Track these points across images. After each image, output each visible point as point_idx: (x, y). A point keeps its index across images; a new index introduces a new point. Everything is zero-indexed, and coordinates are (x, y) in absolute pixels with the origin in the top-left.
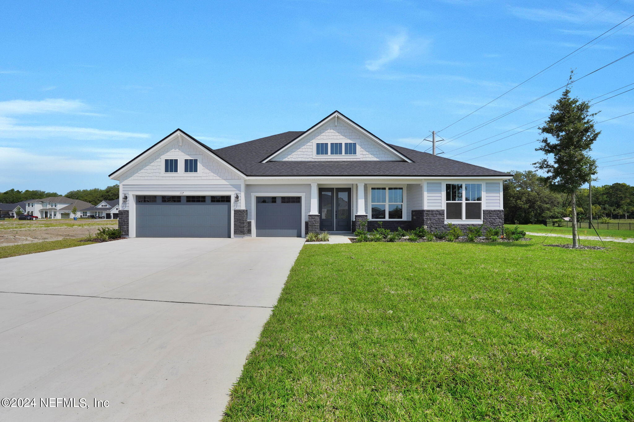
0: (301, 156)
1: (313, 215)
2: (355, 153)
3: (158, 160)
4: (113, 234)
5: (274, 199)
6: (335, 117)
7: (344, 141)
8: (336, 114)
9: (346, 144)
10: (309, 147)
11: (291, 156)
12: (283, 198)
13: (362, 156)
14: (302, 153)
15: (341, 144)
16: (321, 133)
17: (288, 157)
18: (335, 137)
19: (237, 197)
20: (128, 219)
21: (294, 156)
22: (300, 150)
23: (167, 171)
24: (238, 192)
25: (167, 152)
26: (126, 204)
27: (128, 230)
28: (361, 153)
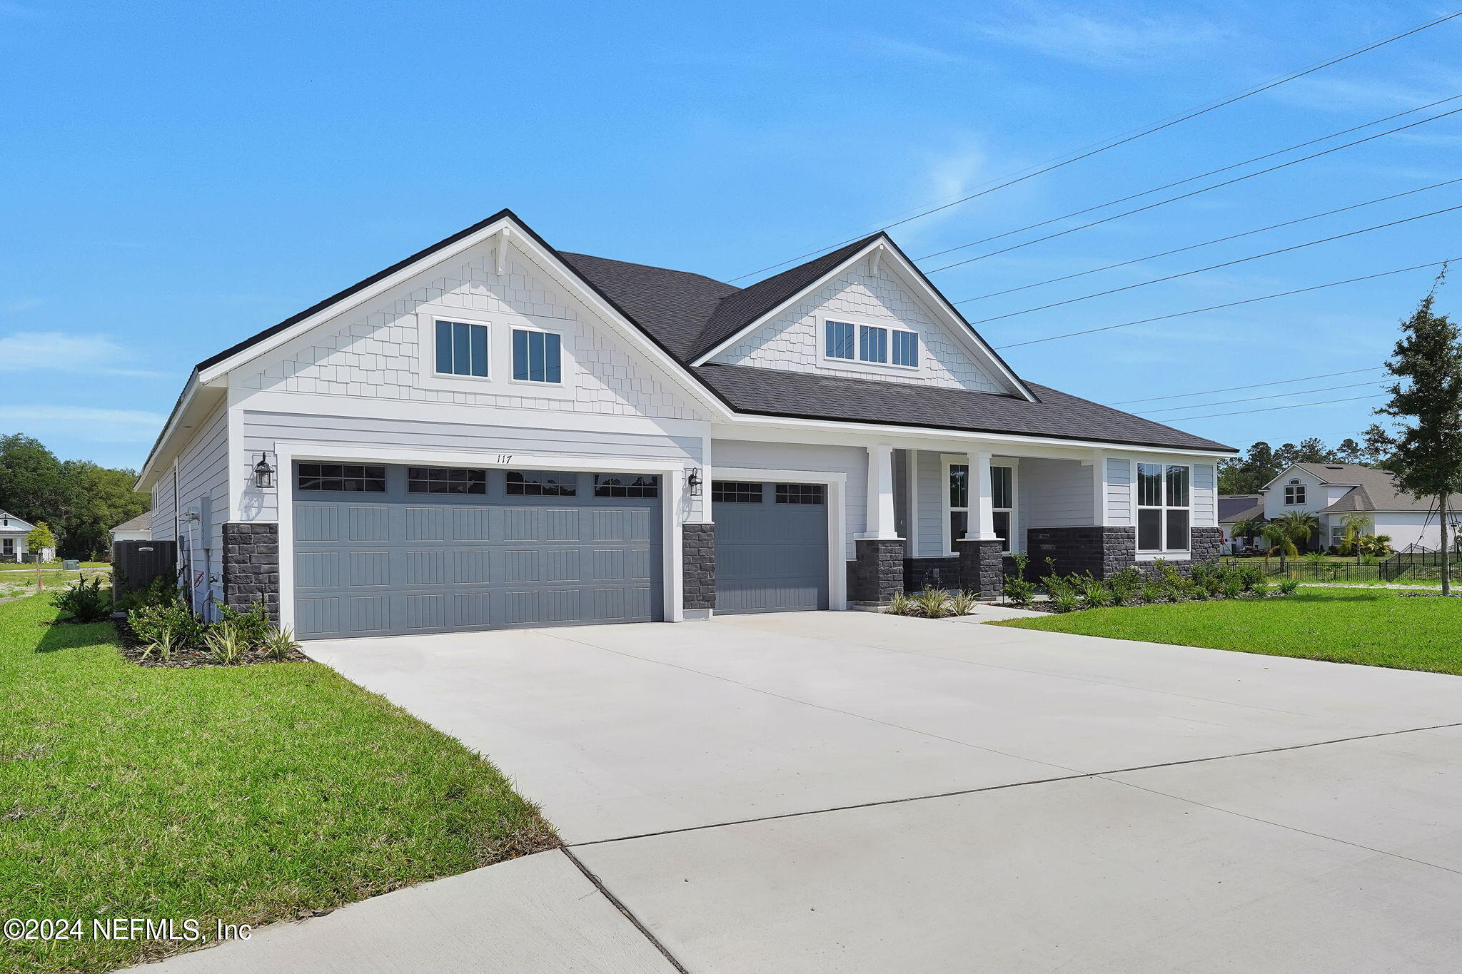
0: (787, 356)
1: (886, 541)
2: (914, 362)
5: (755, 491)
7: (892, 324)
8: (881, 242)
9: (895, 334)
10: (804, 329)
12: (781, 487)
14: (790, 347)
15: (883, 332)
16: (837, 291)
17: (753, 355)
18: (870, 310)
19: (691, 481)
20: (275, 563)
21: (769, 355)
22: (784, 336)
23: (442, 368)
24: (692, 464)
25: (442, 292)
26: (262, 495)
27: (278, 604)
28: (928, 363)
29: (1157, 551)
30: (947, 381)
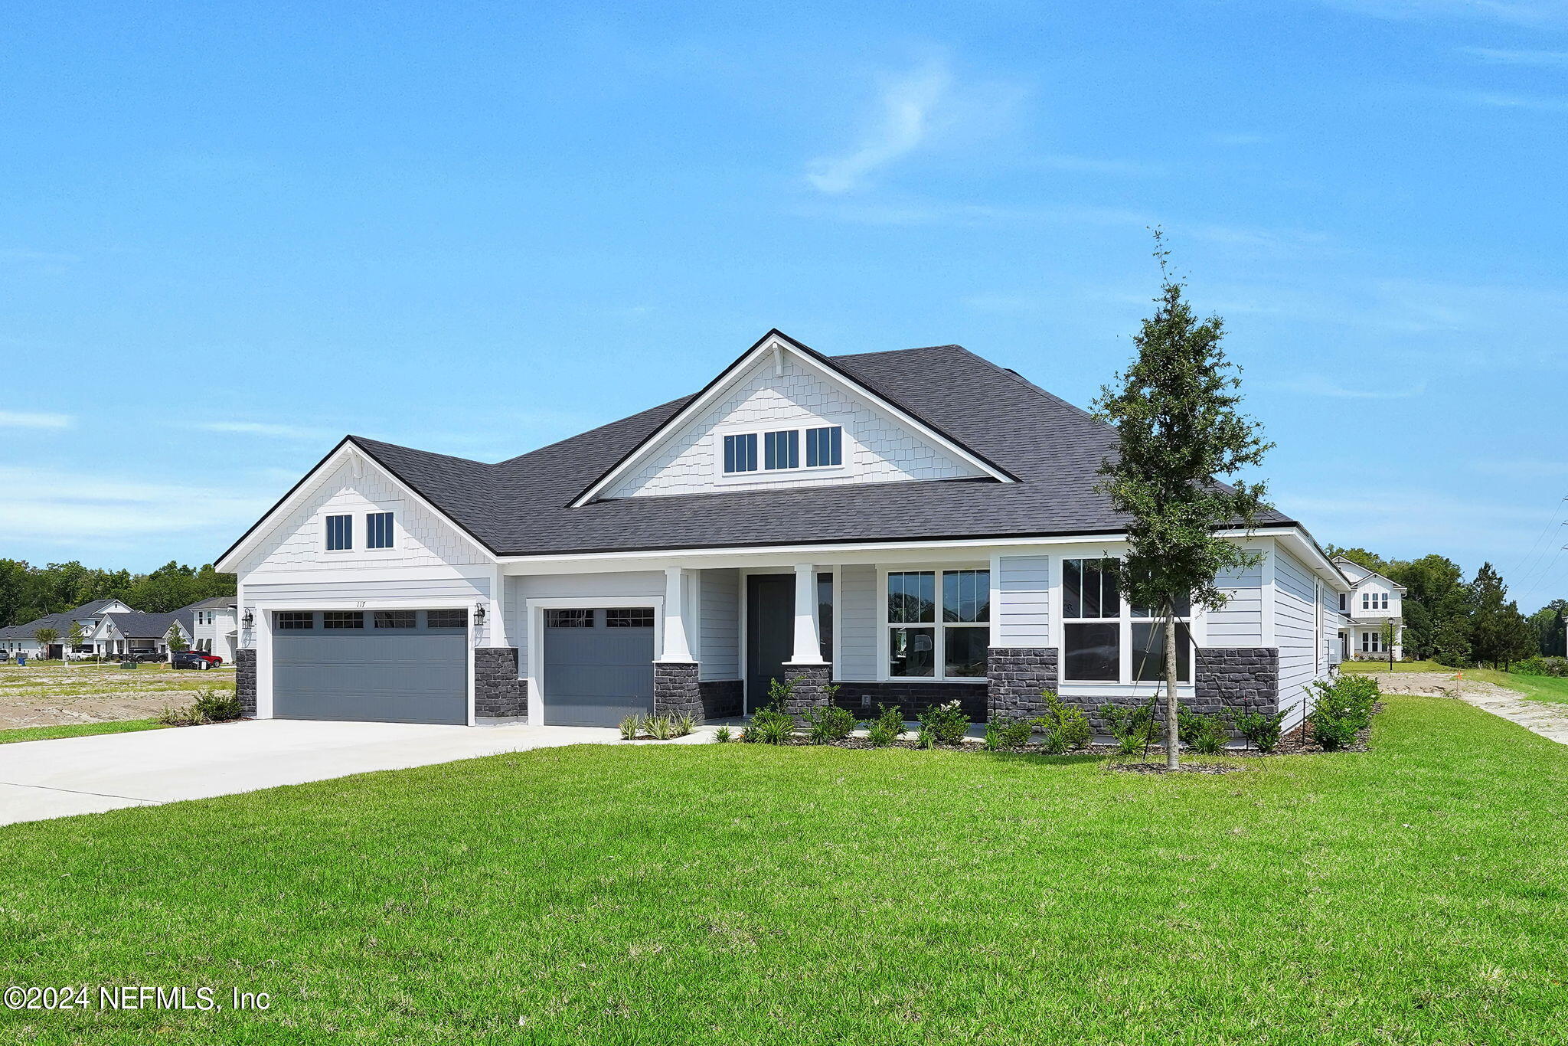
0: (683, 480)
1: (667, 664)
2: (837, 460)
3: (312, 520)
4: (220, 708)
5: (587, 617)
6: (770, 349)
7: (802, 421)
8: (774, 338)
9: (810, 433)
10: (703, 450)
11: (654, 482)
12: (611, 613)
13: (860, 469)
14: (686, 470)
15: (794, 434)
16: (739, 402)
17: (647, 485)
18: (779, 413)
19: (481, 613)
20: (254, 672)
21: (665, 482)
22: (679, 461)
23: (330, 547)
24: (483, 599)
25: (331, 496)
26: (250, 633)
27: (255, 700)
28: (858, 458)
29: (1113, 683)
30: (887, 473)
